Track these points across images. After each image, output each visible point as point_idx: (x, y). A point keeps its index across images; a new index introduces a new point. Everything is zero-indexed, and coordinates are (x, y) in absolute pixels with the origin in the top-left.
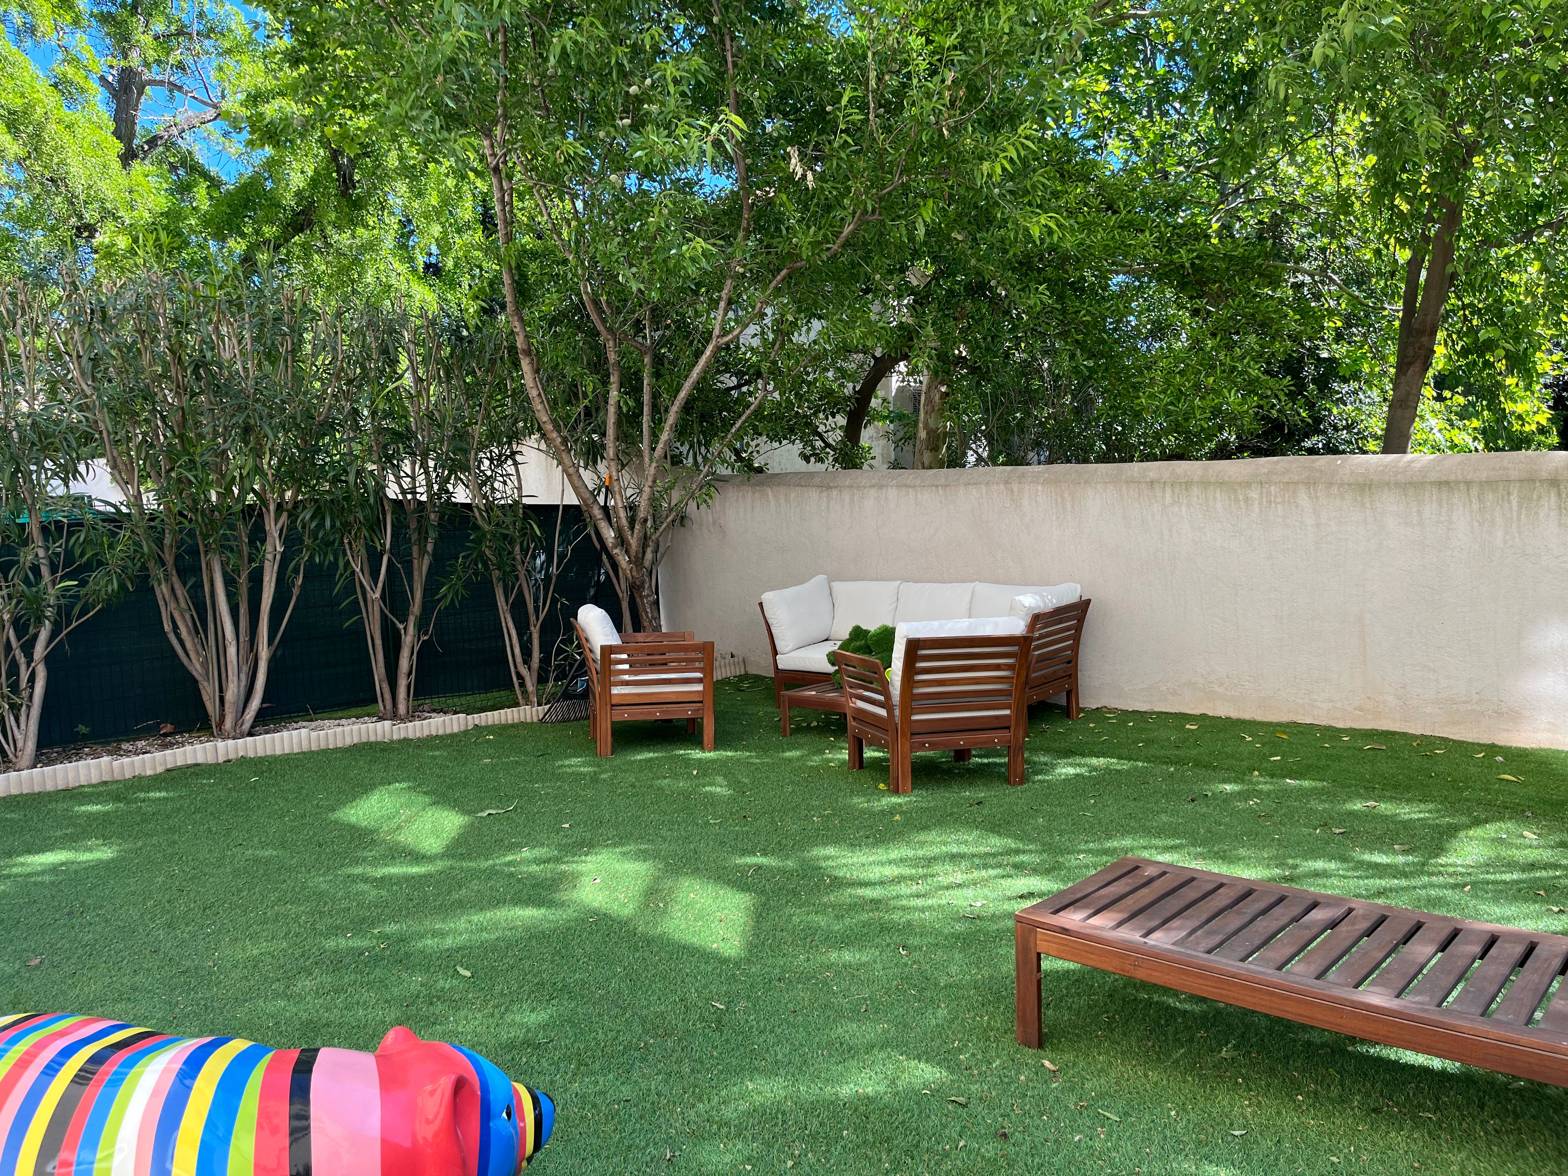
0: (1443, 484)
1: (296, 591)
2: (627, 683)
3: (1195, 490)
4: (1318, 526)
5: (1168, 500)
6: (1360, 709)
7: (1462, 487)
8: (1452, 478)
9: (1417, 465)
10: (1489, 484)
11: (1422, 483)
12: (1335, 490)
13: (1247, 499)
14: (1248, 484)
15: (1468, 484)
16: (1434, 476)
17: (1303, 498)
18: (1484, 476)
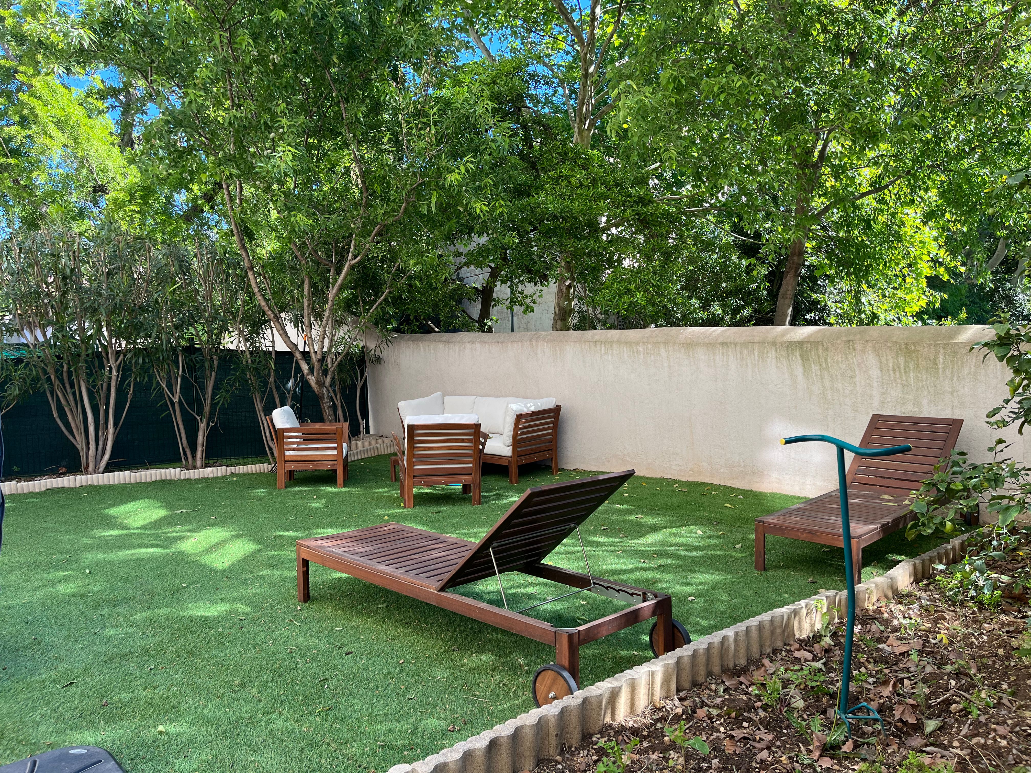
0: (724, 344)
1: (130, 397)
2: (294, 449)
3: (615, 347)
4: (669, 366)
5: (603, 352)
6: (692, 470)
7: (733, 346)
8: (729, 341)
9: (715, 333)
10: (744, 344)
11: (715, 344)
12: (676, 347)
13: (638, 352)
14: (638, 343)
15: (735, 344)
16: (721, 340)
17: (662, 350)
18: (742, 340)
